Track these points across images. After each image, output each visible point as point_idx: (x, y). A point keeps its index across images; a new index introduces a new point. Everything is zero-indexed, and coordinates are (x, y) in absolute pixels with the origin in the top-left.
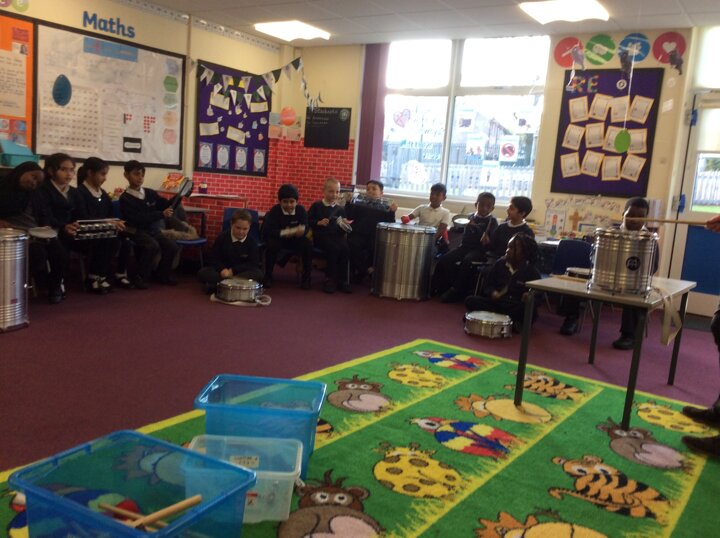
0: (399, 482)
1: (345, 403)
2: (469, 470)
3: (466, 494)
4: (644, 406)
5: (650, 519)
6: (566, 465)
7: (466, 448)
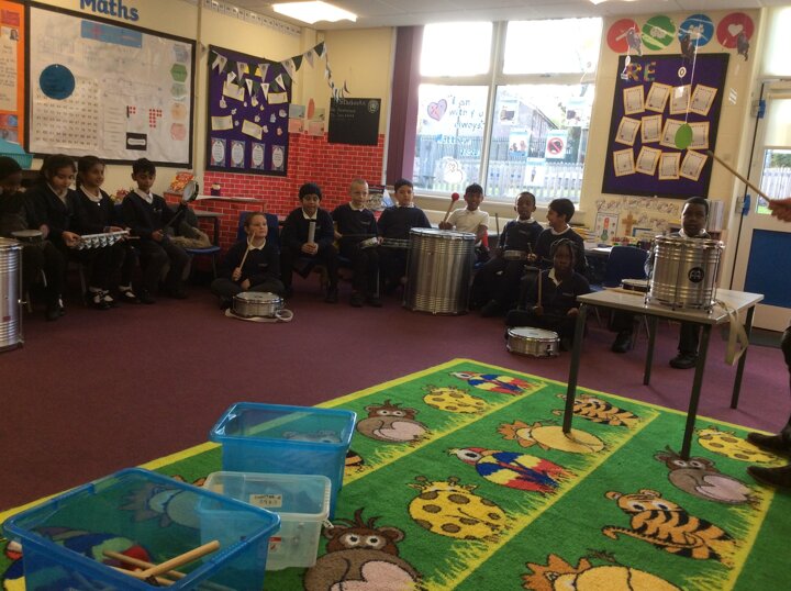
0: (437, 522)
1: (376, 432)
2: (514, 507)
3: (511, 534)
4: (705, 432)
5: (715, 562)
6: (620, 501)
7: (511, 481)
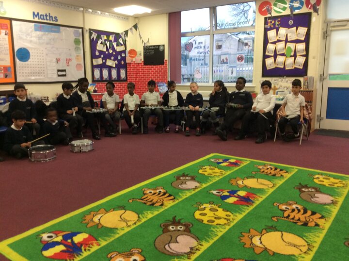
1: (180, 186)
5: (317, 227)
6: (279, 206)
7: (235, 202)
